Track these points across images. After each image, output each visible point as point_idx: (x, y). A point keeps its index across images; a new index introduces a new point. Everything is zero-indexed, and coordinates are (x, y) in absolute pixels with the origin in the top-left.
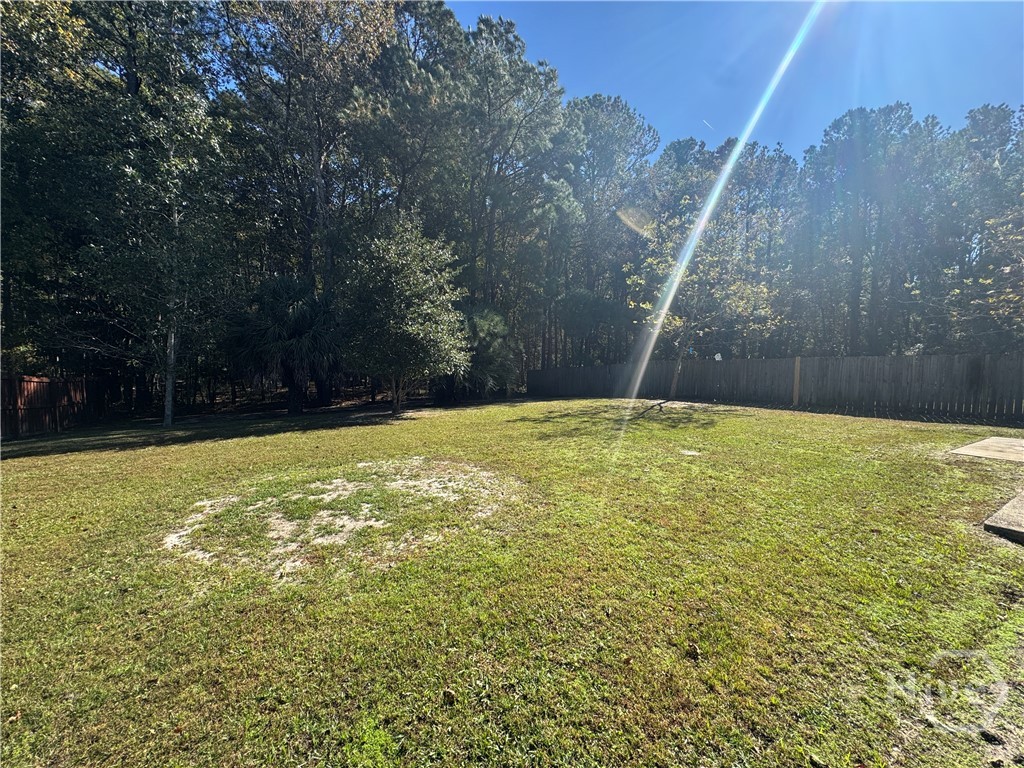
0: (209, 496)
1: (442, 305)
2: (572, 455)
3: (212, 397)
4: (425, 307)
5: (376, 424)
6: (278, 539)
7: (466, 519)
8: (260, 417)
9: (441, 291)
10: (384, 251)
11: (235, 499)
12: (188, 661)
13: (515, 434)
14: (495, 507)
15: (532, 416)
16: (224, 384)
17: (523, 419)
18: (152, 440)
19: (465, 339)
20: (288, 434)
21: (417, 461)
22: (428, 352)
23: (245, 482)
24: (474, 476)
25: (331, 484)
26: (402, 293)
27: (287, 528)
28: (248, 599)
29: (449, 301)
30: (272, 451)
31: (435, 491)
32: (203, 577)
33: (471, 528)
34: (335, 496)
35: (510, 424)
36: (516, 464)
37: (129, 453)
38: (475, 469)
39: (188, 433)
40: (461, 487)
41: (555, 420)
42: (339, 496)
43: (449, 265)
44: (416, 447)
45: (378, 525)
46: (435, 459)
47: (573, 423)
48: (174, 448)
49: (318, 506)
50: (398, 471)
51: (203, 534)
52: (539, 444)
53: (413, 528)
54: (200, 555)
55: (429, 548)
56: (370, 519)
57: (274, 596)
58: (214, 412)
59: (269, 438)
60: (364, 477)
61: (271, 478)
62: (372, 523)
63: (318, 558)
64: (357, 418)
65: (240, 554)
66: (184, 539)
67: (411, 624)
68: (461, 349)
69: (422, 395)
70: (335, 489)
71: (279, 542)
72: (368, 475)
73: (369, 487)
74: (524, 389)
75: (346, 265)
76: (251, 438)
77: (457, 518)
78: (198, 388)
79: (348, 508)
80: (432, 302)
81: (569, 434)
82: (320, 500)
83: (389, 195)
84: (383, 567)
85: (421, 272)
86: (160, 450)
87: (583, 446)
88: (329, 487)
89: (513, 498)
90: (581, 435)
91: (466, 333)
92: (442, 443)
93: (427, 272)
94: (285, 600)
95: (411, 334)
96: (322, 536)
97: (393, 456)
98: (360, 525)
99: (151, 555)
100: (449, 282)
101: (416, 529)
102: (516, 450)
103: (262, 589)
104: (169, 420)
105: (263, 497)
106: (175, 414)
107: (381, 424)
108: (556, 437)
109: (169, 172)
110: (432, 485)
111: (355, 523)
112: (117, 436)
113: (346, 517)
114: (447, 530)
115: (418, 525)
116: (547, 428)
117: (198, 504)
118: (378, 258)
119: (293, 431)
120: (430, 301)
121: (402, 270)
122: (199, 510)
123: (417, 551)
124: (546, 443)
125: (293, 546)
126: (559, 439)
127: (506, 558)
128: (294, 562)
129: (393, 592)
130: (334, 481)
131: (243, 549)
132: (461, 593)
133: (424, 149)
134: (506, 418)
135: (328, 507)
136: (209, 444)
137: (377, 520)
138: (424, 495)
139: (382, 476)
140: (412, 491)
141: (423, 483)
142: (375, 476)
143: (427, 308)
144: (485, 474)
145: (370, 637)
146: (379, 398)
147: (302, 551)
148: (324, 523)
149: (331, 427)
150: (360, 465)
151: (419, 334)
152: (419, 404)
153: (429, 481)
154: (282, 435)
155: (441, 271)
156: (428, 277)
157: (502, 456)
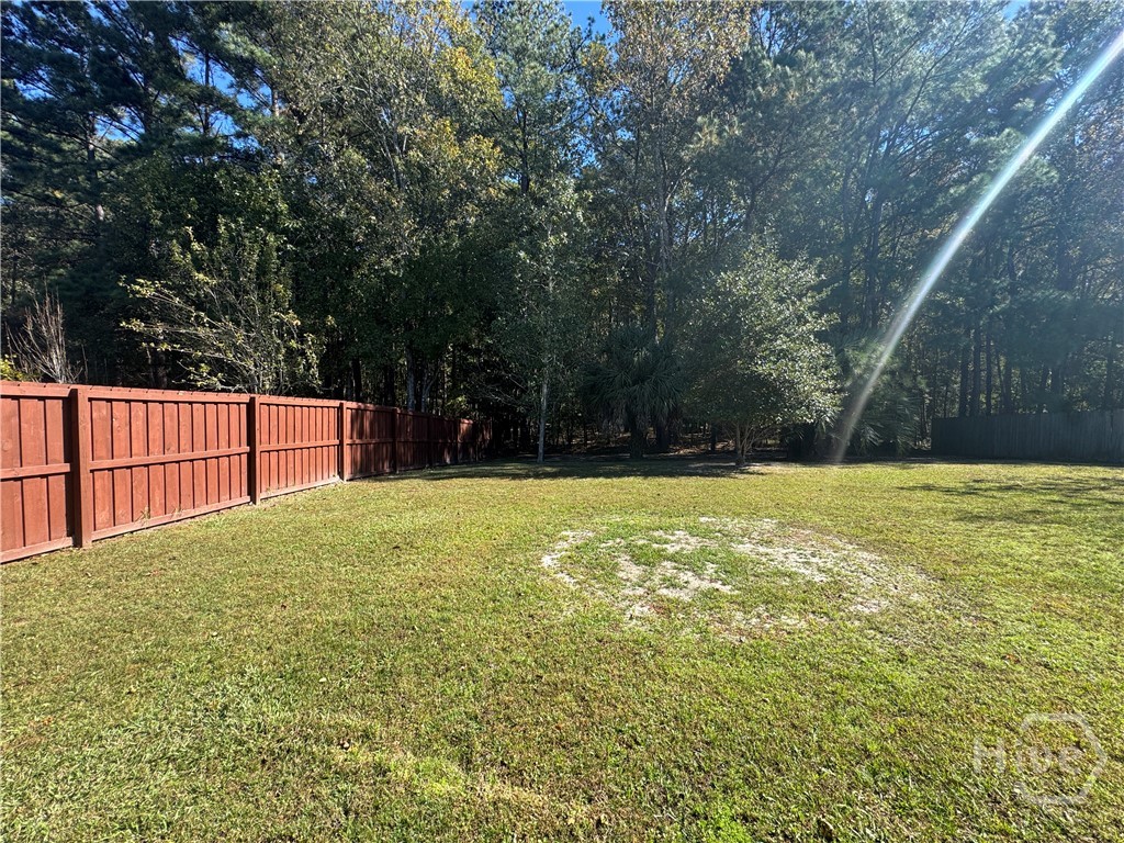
0: (572, 529)
1: (803, 338)
2: (1029, 551)
3: (570, 439)
4: (779, 342)
5: (718, 476)
6: (627, 580)
7: (839, 610)
8: (606, 460)
9: (799, 321)
10: (731, 284)
11: (591, 534)
12: (562, 670)
13: (914, 507)
14: (885, 603)
15: (943, 484)
16: (578, 428)
17: (928, 488)
18: (531, 474)
19: (833, 377)
20: (632, 479)
21: (768, 525)
22: (782, 395)
23: (597, 520)
24: (848, 555)
25: (673, 535)
26: (751, 328)
27: (635, 572)
28: (604, 631)
29: (810, 332)
30: (619, 493)
31: (793, 563)
32: (570, 599)
33: (848, 623)
34: (678, 548)
35: (904, 493)
36: (917, 551)
37: (517, 481)
38: (850, 547)
39: (554, 470)
40: (829, 565)
41: (990, 493)
42: (682, 549)
43: (812, 288)
44: (767, 508)
45: (726, 590)
46: (791, 524)
47: (1028, 502)
48: (546, 481)
49: (661, 556)
50: (745, 533)
51: (569, 561)
52: (961, 526)
53: (768, 603)
54: (567, 579)
55: (789, 633)
56: (716, 581)
57: (626, 635)
58: (571, 453)
59: (615, 481)
60: (706, 533)
61: (618, 520)
62: (718, 585)
63: (664, 608)
64: (697, 468)
65: (597, 586)
66: (555, 561)
67: (771, 717)
68: (828, 390)
69: (770, 446)
70: (678, 541)
71: (628, 584)
72: (711, 532)
73: (713, 546)
74: (926, 445)
75: (689, 305)
76: (601, 479)
77: (827, 607)
78: (559, 431)
79: (692, 564)
80: (788, 336)
81: (1020, 518)
82: (664, 550)
83: (737, 220)
84: (735, 638)
85: (775, 301)
86: (537, 482)
87: (1051, 540)
88: (672, 538)
89: (915, 597)
90: (1046, 522)
91: (835, 370)
92: (800, 507)
93: (781, 300)
94: (635, 642)
95: (760, 375)
96: (667, 588)
97: (739, 515)
98: (706, 585)
99: (534, 570)
100: (811, 309)
101: (770, 606)
102: (918, 530)
103: (616, 626)
104: (541, 458)
105: (613, 537)
106: (545, 452)
107: (723, 476)
108: (992, 519)
109: (547, 249)
110: (790, 556)
111: (700, 582)
112: (510, 468)
113: (690, 574)
114: (811, 616)
115: (775, 601)
116: (975, 505)
117: (564, 533)
118: (724, 293)
119: (636, 475)
120: (785, 334)
121: (751, 303)
122: (564, 539)
123: (773, 632)
124: (972, 526)
125: (640, 591)
126: (998, 524)
127: (907, 679)
128: (642, 606)
129: (746, 672)
130: (676, 532)
131: (598, 582)
132: (837, 703)
133: (778, 158)
134: (896, 483)
135: (672, 558)
136: (569, 481)
137: (724, 585)
138: (779, 567)
139: (727, 536)
140: (764, 560)
141: (777, 552)
142: (719, 535)
143: (781, 343)
144: (865, 555)
145: (721, 712)
146: (719, 446)
147: (649, 598)
148: (668, 575)
149: (671, 475)
150: (702, 519)
151: (771, 375)
152: (767, 457)
153: (784, 551)
154: (626, 479)
155: (800, 297)
156: (783, 307)
157: (893, 536)
